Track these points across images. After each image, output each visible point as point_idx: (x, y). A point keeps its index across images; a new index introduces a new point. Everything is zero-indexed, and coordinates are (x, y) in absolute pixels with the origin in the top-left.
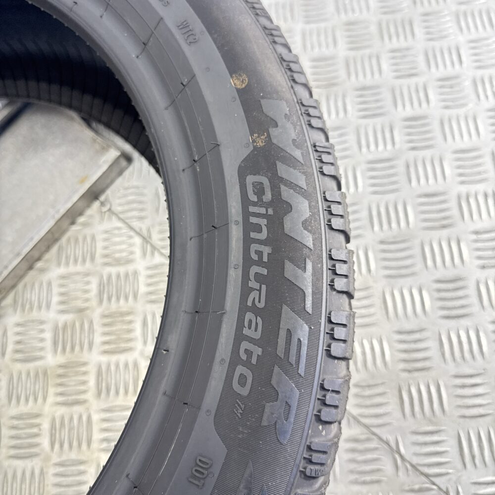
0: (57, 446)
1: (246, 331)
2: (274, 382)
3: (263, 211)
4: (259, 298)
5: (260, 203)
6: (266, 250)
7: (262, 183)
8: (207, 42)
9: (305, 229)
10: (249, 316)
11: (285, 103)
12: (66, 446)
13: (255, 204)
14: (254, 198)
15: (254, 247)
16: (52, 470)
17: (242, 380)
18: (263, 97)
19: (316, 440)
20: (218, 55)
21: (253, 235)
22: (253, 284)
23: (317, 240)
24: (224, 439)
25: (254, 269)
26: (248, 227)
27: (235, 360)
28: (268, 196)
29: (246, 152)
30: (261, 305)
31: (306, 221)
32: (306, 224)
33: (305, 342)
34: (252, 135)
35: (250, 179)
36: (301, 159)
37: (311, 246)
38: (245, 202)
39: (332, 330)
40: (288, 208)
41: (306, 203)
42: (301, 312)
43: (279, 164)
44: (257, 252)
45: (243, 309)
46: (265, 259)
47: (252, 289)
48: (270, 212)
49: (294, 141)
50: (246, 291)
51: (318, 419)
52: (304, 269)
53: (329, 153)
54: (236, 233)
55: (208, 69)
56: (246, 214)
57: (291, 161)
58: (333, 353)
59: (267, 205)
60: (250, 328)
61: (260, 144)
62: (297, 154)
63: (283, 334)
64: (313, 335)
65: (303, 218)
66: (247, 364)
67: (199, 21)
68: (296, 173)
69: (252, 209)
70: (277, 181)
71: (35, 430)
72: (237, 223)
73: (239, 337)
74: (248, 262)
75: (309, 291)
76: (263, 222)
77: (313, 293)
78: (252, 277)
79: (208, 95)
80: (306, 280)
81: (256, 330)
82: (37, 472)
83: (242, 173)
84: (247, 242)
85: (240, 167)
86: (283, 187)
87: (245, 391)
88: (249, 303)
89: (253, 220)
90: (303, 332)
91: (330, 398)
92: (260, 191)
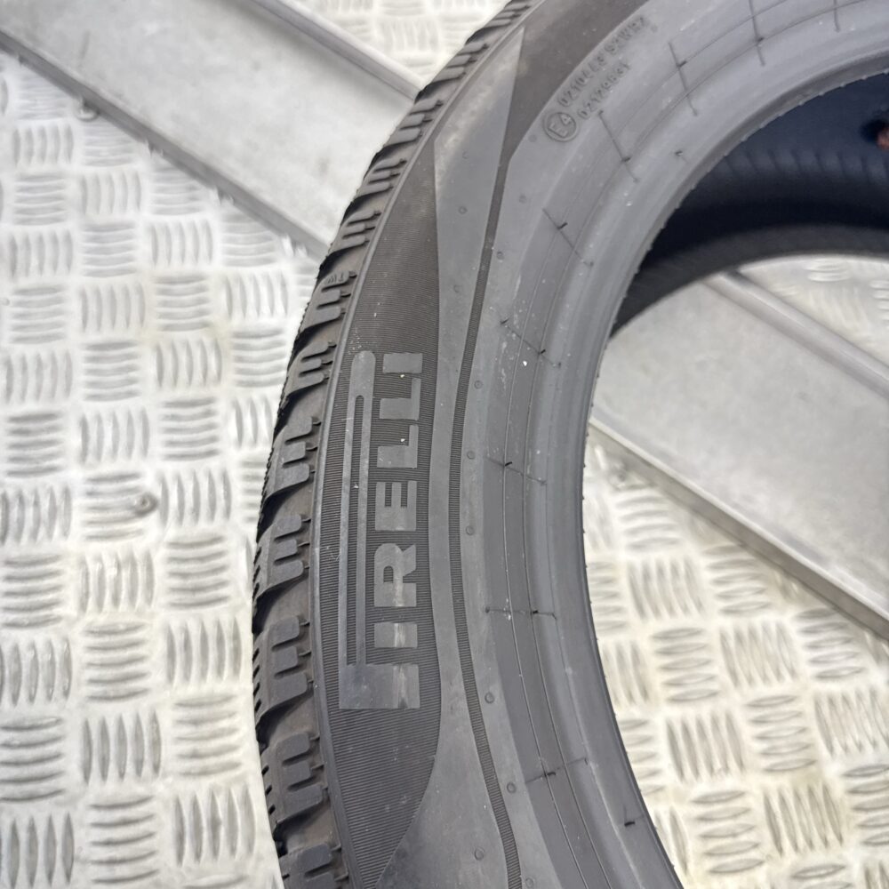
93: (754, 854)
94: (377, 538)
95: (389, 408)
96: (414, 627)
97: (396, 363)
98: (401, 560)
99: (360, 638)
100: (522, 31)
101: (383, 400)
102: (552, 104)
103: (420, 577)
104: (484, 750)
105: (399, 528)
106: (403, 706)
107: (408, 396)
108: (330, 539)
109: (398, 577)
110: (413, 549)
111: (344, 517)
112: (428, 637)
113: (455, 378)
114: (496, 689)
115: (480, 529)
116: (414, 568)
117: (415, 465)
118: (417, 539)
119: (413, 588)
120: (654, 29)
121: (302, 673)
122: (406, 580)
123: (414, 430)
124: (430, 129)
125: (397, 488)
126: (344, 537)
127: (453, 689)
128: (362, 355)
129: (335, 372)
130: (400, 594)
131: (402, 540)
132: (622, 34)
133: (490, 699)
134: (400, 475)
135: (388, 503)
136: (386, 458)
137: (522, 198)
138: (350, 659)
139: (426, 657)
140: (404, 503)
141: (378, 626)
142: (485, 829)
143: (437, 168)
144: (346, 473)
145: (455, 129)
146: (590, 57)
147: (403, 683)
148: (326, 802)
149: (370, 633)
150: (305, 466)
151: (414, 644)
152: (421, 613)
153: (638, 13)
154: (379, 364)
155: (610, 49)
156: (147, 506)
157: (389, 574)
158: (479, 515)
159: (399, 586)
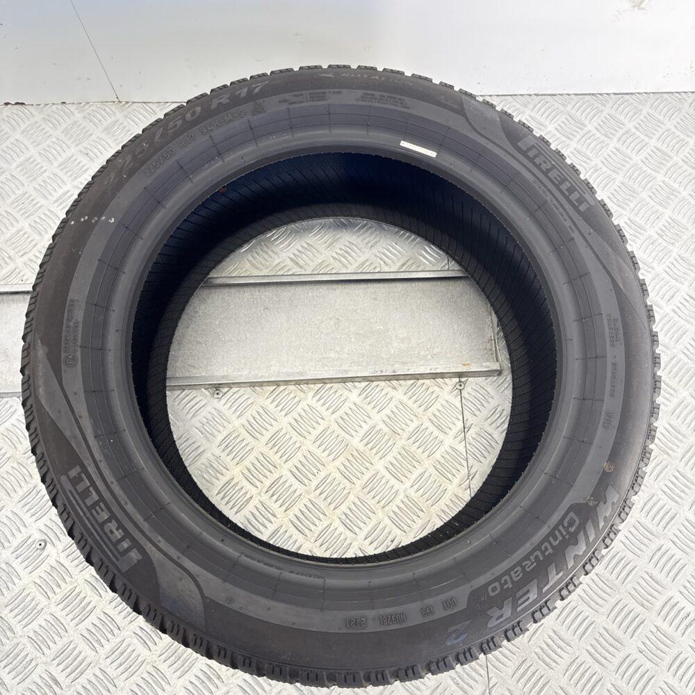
0: (319, 491)
1: (512, 573)
2: (505, 602)
3: (564, 533)
4: (530, 566)
5: (566, 529)
6: (550, 551)
7: (575, 521)
8: (613, 433)
9: (574, 558)
10: (519, 568)
11: (618, 496)
12: (323, 496)
13: (564, 527)
14: (566, 525)
15: (546, 544)
16: (305, 501)
17: (494, 589)
18: (611, 485)
19: (497, 638)
20: (611, 445)
21: (551, 539)
22: (532, 558)
23: (574, 567)
24: (468, 602)
25: (538, 553)
26: (551, 533)
27: (498, 579)
28: (572, 529)
29: (582, 501)
30: (528, 570)
31: (578, 555)
32: (576, 557)
33: (530, 601)
34: (591, 496)
35: (572, 514)
36: (601, 527)
37: (569, 567)
38: (561, 522)
39: (544, 606)
40: (576, 543)
41: (584, 548)
42: (540, 589)
43: (590, 521)
44: (546, 547)
45: (519, 563)
46: (546, 554)
47: (529, 559)
48: (567, 537)
49: (606, 517)
50: (527, 558)
51: (506, 632)
52: (557, 574)
53: (615, 534)
54: (545, 530)
55: (601, 447)
56: (556, 527)
57: (596, 525)
58: (535, 615)
59: (568, 533)
60: (515, 573)
61: (591, 504)
62: (602, 524)
63: (525, 589)
64: (535, 602)
65: (577, 553)
66: (502, 586)
67: (618, 420)
68: (593, 531)
69: (560, 528)
70: (582, 527)
71: (315, 471)
72: (549, 527)
73: (507, 572)
74: (538, 547)
75: (550, 584)
76: (560, 538)
77: (551, 586)
78: (534, 555)
79: (590, 458)
80: (554, 577)
81: (517, 577)
82: (297, 493)
83: (571, 508)
84: (546, 539)
85: (572, 505)
86: (582, 532)
87: (492, 594)
88: (524, 564)
89: (557, 532)
90: (533, 596)
91: (517, 630)
92: (571, 523)
93: (346, 492)
94: (102, 525)
95: (81, 487)
96: (127, 540)
97: (73, 473)
98: (113, 526)
99: (116, 553)
100: (37, 334)
101: (77, 487)
102: (63, 355)
103: (120, 526)
104: (165, 554)
105: (106, 518)
106: (138, 560)
107: (83, 480)
108: (91, 534)
109: (115, 531)
110: (113, 521)
111: (90, 526)
112: (133, 540)
113: (92, 465)
114: (160, 538)
115: (128, 501)
116: (117, 525)
117: (98, 498)
118: (113, 517)
119: (120, 530)
120: (78, 301)
121: (109, 572)
122: (117, 530)
123: (91, 489)
124: (32, 388)
125: (97, 508)
126: (93, 531)
127: (149, 547)
128: (62, 477)
129: (58, 486)
130: (118, 534)
131: (109, 520)
132: (68, 312)
133: (159, 541)
134: (96, 504)
135: (98, 514)
136: (89, 502)
137: (75, 394)
138: (117, 560)
139: (136, 544)
140: (102, 510)
141: (118, 547)
142: (178, 572)
143: (43, 403)
144: (82, 514)
145: (39, 386)
146: (64, 328)
147: (134, 555)
148: (138, 597)
149: (118, 550)
150: (70, 519)
151: (130, 544)
152: (127, 535)
153: (69, 299)
154: (68, 476)
155: (68, 320)
156: (43, 545)
157: (112, 532)
158: (126, 498)
159: (117, 533)
